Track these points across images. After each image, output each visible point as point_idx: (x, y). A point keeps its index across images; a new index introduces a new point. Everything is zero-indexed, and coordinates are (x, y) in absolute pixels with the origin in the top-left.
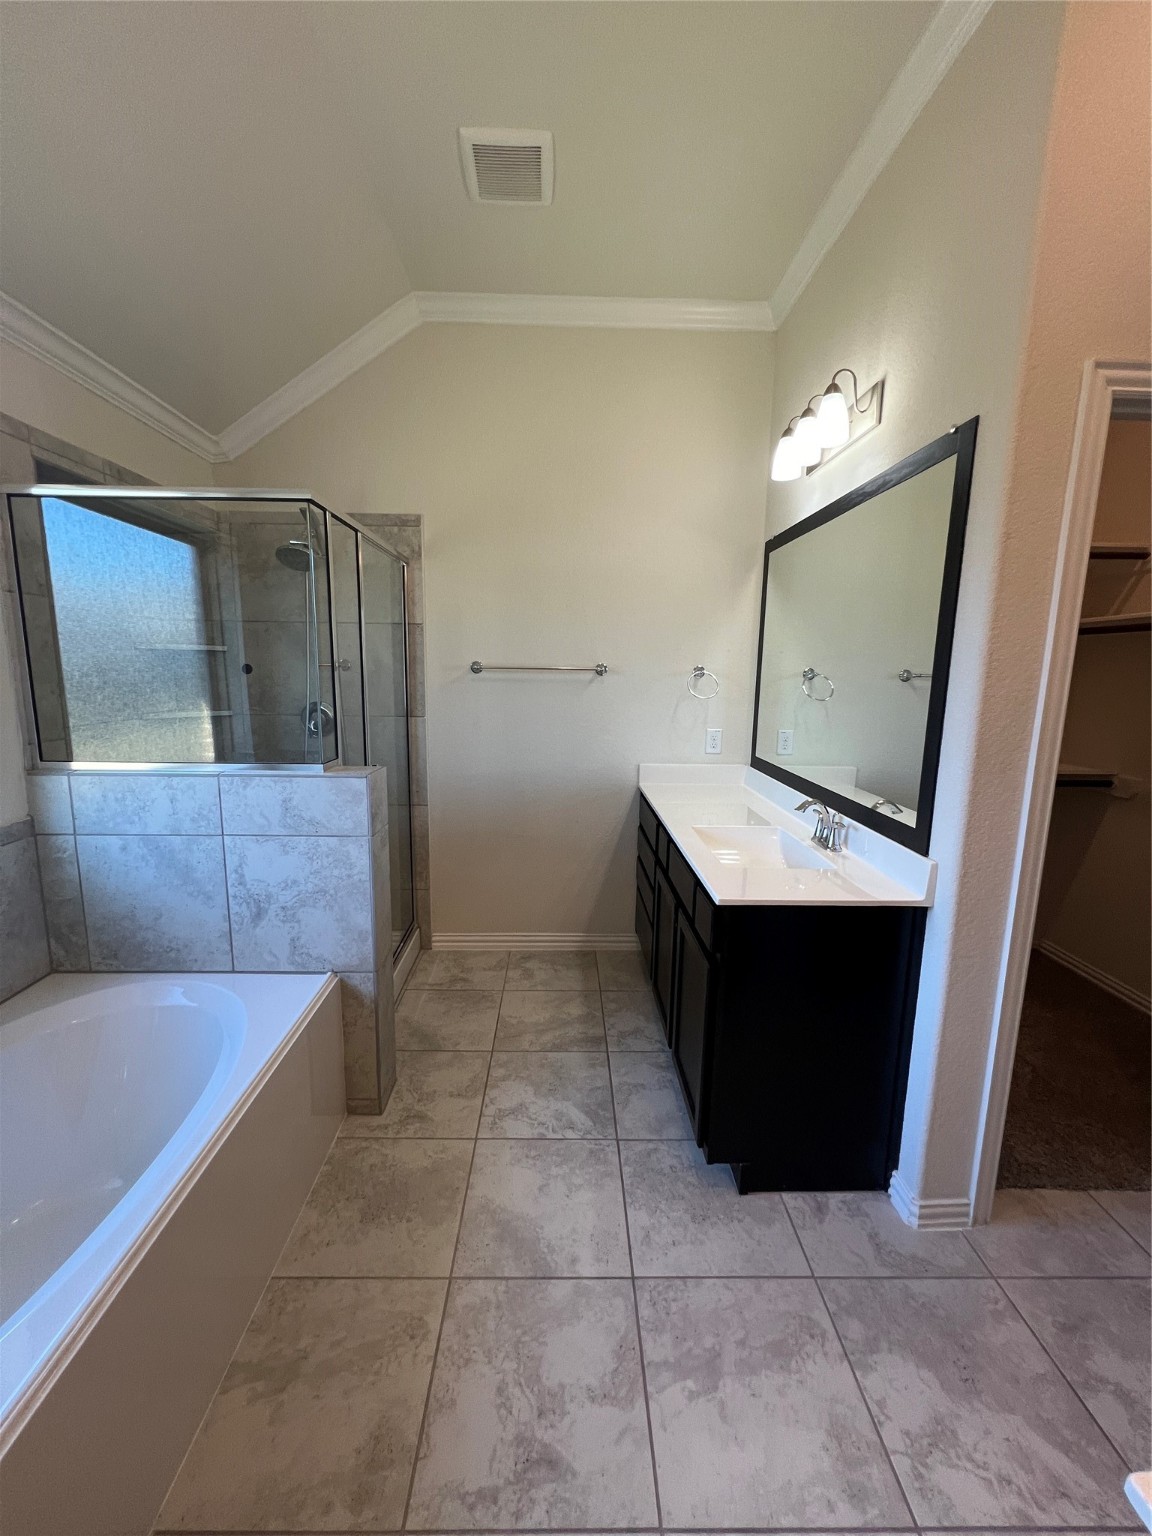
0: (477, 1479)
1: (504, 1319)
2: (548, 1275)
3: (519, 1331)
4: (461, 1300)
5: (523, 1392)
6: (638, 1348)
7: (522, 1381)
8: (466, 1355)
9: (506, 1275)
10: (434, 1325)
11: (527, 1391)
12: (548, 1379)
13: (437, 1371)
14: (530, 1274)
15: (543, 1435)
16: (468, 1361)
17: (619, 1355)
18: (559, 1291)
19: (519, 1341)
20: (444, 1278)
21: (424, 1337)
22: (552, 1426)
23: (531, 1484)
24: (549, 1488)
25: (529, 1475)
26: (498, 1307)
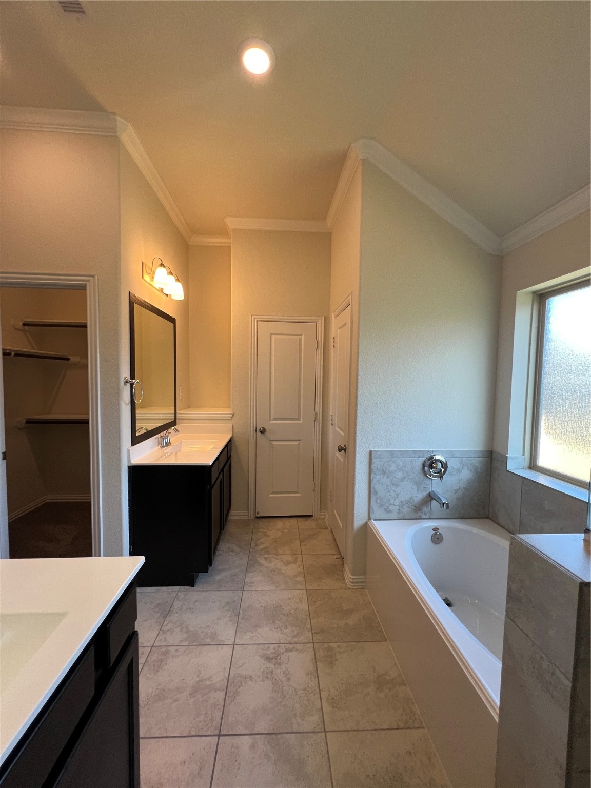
0: (293, 655)
1: (291, 709)
2: (269, 736)
3: (283, 703)
4: (316, 718)
5: (280, 679)
6: (227, 697)
7: (280, 683)
8: (306, 692)
9: (293, 735)
10: (325, 705)
11: (277, 679)
12: (269, 683)
13: (317, 685)
14: (279, 736)
15: (271, 666)
16: (305, 689)
17: (236, 693)
18: (263, 726)
19: (283, 698)
20: (330, 731)
21: (328, 699)
22: (268, 668)
23: (275, 653)
24: (269, 652)
25: (275, 655)
26: (295, 715)
